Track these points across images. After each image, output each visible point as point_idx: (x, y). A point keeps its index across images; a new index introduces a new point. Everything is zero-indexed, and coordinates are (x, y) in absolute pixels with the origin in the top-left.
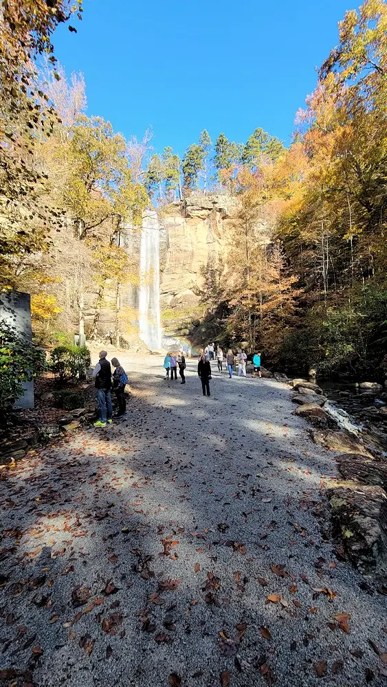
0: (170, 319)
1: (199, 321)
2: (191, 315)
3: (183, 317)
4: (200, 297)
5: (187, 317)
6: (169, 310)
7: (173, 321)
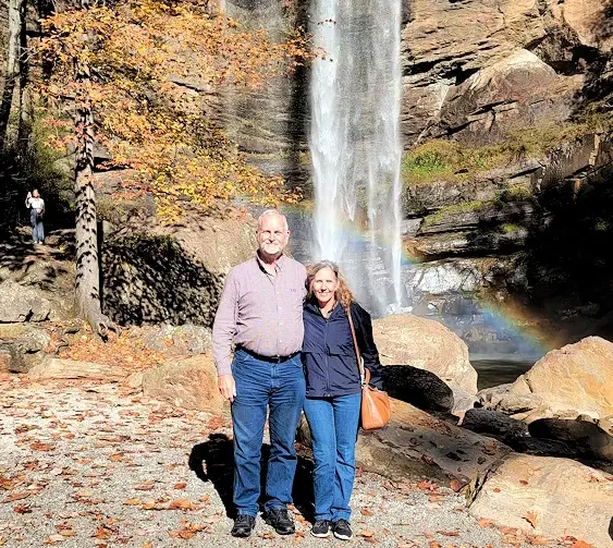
0: (438, 182)
1: (570, 185)
2: (534, 160)
3: (497, 172)
4: (578, 81)
5: (514, 169)
6: (435, 145)
7: (455, 192)
